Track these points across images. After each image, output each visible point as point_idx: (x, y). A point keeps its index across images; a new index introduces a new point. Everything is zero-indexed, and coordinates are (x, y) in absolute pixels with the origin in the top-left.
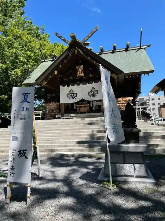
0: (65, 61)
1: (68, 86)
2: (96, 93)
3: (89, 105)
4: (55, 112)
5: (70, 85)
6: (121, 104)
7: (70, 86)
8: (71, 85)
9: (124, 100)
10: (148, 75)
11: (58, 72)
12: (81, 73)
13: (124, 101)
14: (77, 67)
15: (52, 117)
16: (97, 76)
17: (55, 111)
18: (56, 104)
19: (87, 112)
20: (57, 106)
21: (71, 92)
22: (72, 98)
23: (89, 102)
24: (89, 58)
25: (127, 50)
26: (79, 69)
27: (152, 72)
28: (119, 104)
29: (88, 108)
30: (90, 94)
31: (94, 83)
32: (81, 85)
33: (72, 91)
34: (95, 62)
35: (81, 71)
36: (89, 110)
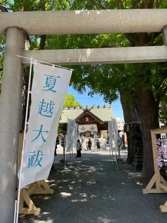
2: (94, 128)
7: (83, 125)
9: (104, 131)
16: (94, 122)
21: (83, 128)
22: (83, 130)
24: (92, 116)
25: (104, 107)
26: (87, 119)
28: (102, 133)
30: (91, 128)
32: (87, 125)
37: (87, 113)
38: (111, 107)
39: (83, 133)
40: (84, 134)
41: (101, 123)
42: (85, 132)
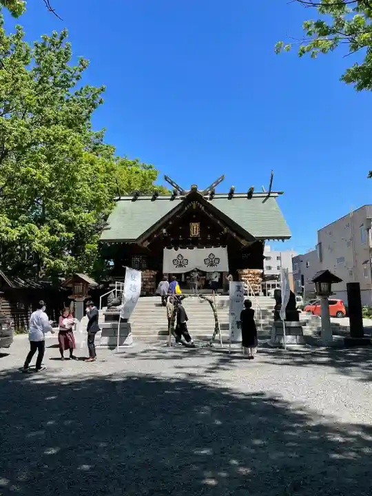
0: (178, 216)
1: (176, 249)
2: (217, 261)
3: (204, 277)
6: (247, 277)
7: (179, 249)
8: (181, 248)
9: (251, 272)
10: (283, 241)
11: (167, 231)
12: (196, 232)
14: (191, 224)
16: (217, 238)
18: (151, 274)
20: (154, 276)
21: (180, 258)
22: (181, 266)
23: (204, 273)
24: (211, 215)
25: (250, 196)
26: (193, 227)
27: (288, 238)
28: (245, 277)
29: (204, 281)
30: (208, 262)
32: (195, 248)
33: (182, 256)
34: (219, 222)
36: (205, 284)
37: (194, 207)
38: (271, 195)
39: (178, 276)
40: (183, 280)
41: (244, 243)
42: (187, 274)
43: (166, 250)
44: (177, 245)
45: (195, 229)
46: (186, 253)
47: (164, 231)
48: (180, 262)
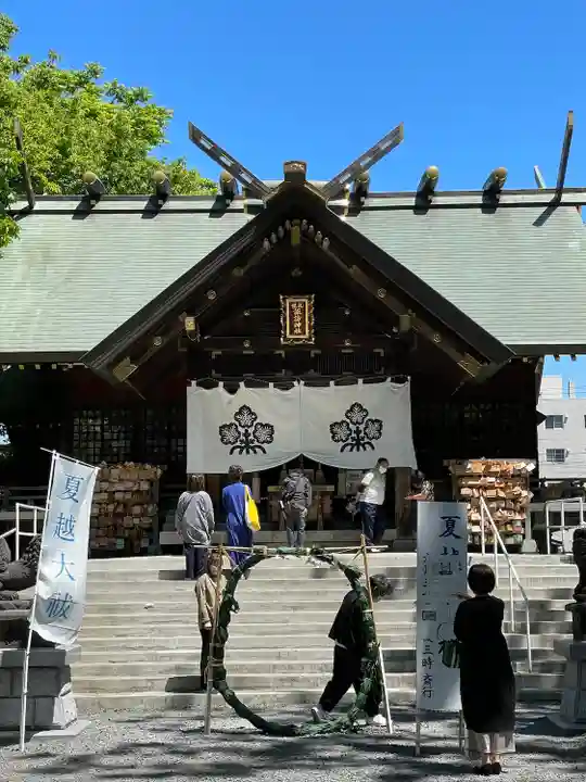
0: (238, 272)
1: (232, 390)
2: (372, 430)
3: (331, 488)
4: (137, 516)
5: (242, 384)
6: (478, 488)
8: (247, 386)
9: (493, 469)
12: (303, 328)
13: (494, 474)
14: (284, 299)
15: (120, 544)
16: (377, 350)
17: (137, 510)
18: (143, 475)
19: (321, 524)
20: (151, 483)
21: (246, 419)
22: (248, 447)
24: (354, 270)
26: (291, 309)
28: (471, 487)
29: (328, 502)
30: (342, 433)
31: (364, 382)
32: (299, 387)
33: (251, 413)
34: (381, 295)
35: (303, 321)
36: (333, 513)
37: (296, 239)
38: (565, 198)
42: (271, 476)
43: (194, 392)
44: (232, 373)
45: (298, 320)
46: (265, 401)
47: (190, 324)
48: (245, 434)
